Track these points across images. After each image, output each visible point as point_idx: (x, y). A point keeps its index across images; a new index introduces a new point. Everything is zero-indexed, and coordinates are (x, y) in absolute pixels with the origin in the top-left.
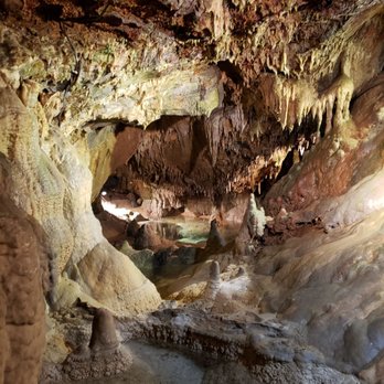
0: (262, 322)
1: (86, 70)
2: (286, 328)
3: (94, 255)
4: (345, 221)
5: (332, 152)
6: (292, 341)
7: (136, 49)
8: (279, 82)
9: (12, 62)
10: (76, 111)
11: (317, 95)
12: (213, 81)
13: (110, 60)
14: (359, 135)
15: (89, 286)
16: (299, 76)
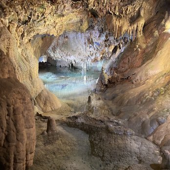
0: (111, 120)
1: (34, 15)
2: (120, 122)
3: (42, 95)
4: (141, 79)
5: (135, 49)
6: (123, 127)
7: (55, 5)
8: (114, 18)
9: (5, 15)
10: (29, 32)
11: (129, 24)
12: (86, 17)
13: (44, 11)
14: (146, 42)
15: (41, 107)
16: (122, 16)
